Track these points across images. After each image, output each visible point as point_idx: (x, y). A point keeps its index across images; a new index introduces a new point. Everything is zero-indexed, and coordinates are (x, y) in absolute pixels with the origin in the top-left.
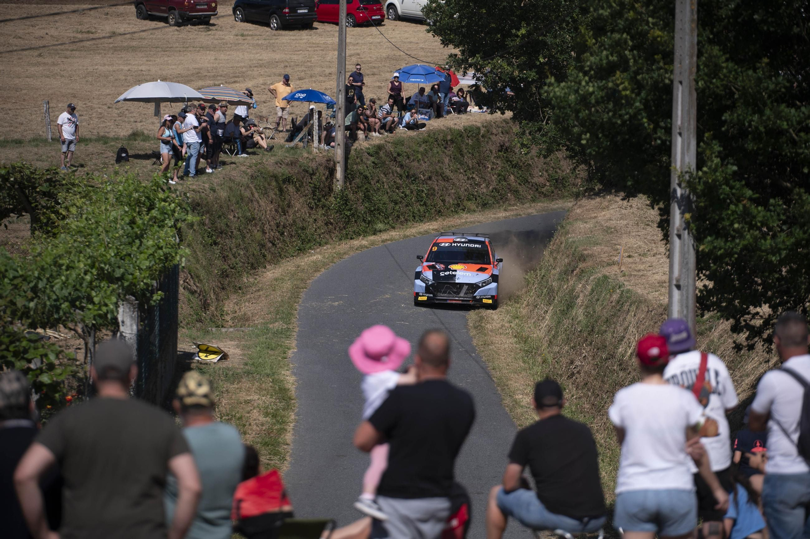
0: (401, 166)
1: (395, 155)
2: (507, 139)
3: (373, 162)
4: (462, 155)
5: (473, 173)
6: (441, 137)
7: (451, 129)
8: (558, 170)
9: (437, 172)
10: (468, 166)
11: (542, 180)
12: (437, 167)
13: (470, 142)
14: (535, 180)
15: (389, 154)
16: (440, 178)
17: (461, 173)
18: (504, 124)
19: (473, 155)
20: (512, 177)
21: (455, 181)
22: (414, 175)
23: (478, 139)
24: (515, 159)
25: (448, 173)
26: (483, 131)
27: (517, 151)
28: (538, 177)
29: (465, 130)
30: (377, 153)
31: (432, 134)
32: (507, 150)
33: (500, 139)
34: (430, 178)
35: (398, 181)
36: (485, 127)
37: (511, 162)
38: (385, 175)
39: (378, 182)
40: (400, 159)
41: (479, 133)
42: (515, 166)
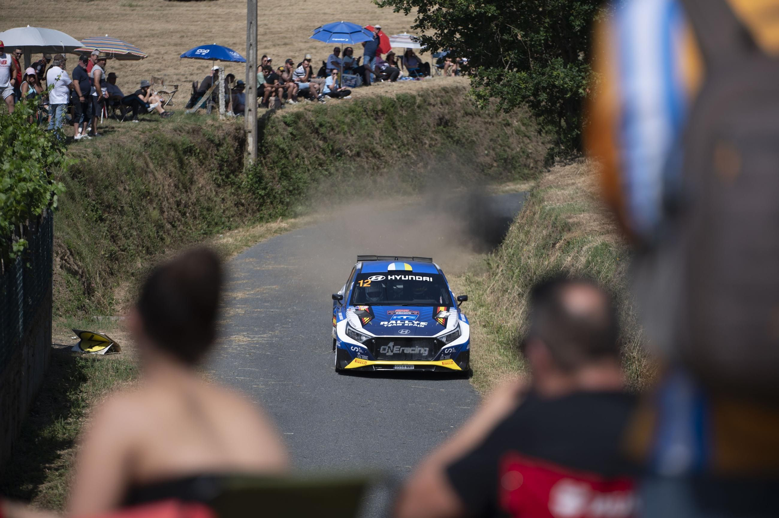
0: (325, 139)
1: (317, 126)
2: (446, 111)
3: (291, 134)
4: (395, 128)
5: (409, 149)
6: (370, 106)
7: (381, 98)
8: (507, 148)
9: (367, 147)
10: (402, 141)
11: (488, 160)
12: (367, 142)
13: (404, 114)
14: (481, 159)
15: (310, 124)
16: (370, 154)
17: (394, 149)
18: (443, 93)
19: (408, 128)
20: (454, 156)
21: (388, 158)
22: (339, 150)
23: (413, 111)
24: (456, 135)
25: (379, 149)
26: (419, 100)
27: (459, 125)
28: (484, 156)
29: (398, 99)
30: (295, 122)
31: (359, 102)
32: (446, 123)
33: (438, 110)
34: (358, 154)
35: (321, 156)
36: (421, 96)
37: (452, 137)
38: (306, 149)
39: (298, 156)
40: (322, 130)
41: (414, 103)
42: (457, 142)
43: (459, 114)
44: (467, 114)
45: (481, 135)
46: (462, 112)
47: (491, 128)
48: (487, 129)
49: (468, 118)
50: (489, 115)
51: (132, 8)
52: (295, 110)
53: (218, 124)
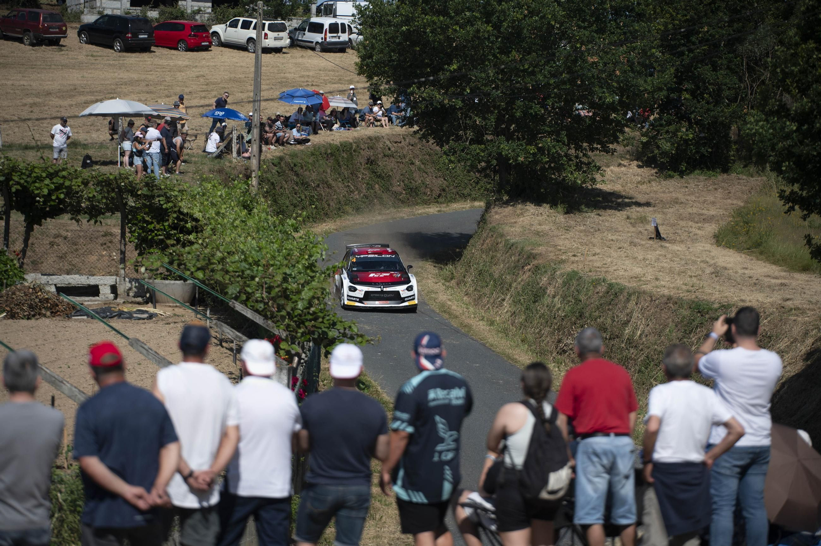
0: (297, 175)
1: (292, 165)
2: (372, 154)
3: (277, 171)
4: (339, 166)
5: (349, 182)
6: (323, 150)
7: (330, 144)
8: (412, 181)
9: (323, 181)
10: (345, 176)
11: (399, 189)
12: (323, 177)
13: (345, 156)
14: (395, 189)
15: (288, 164)
16: (325, 185)
17: (340, 182)
18: (369, 141)
19: (348, 166)
20: (377, 186)
21: (336, 188)
22: (307, 183)
23: (351, 153)
24: (379, 170)
25: (331, 182)
26: (354, 146)
27: (380, 164)
28: (397, 187)
29: (341, 145)
30: (279, 163)
31: (317, 148)
32: (372, 162)
33: (367, 153)
34: (318, 186)
35: (296, 188)
36: (356, 143)
37: (376, 173)
38: (286, 182)
39: (281, 188)
40: (296, 169)
41: (351, 148)
42: (379, 176)
43: (380, 156)
44: (385, 156)
45: (395, 171)
46: (382, 154)
47: (401, 166)
48: (398, 167)
49: (386, 159)
50: (400, 156)
51: (95, 58)
52: (278, 154)
53: (233, 166)
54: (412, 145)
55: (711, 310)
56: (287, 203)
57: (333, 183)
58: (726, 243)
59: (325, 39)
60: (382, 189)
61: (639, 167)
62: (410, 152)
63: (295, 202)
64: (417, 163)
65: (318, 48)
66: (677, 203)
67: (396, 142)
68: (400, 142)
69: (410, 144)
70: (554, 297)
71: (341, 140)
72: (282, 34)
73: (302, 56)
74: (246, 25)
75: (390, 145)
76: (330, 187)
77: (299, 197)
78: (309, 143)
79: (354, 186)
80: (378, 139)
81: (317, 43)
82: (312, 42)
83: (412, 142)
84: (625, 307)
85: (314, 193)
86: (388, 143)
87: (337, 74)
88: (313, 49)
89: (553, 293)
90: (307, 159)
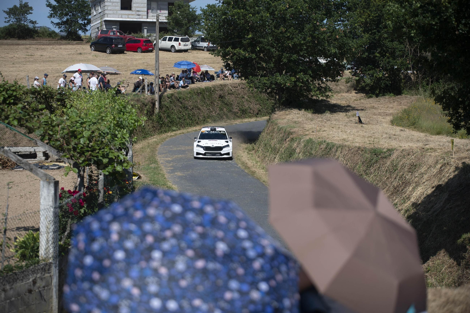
0: (181, 103)
1: (178, 98)
2: (222, 93)
3: (170, 101)
4: (205, 99)
5: (210, 107)
6: (196, 91)
7: (199, 88)
8: (243, 106)
9: (196, 106)
10: (207, 104)
11: (237, 110)
12: (196, 104)
13: (208, 94)
14: (234, 110)
15: (176, 98)
16: (197, 108)
17: (205, 107)
18: (220, 86)
19: (209, 99)
20: (225, 109)
21: (203, 110)
22: (186, 107)
23: (211, 93)
24: (226, 101)
25: (200, 106)
27: (226, 98)
29: (205, 88)
30: (171, 97)
31: (193, 90)
32: (222, 97)
33: (219, 93)
34: (193, 109)
35: (180, 109)
36: (213, 87)
37: (224, 102)
38: (175, 107)
39: (172, 109)
40: (180, 100)
41: (211, 90)
42: (226, 104)
43: (226, 94)
44: (229, 94)
45: (234, 101)
47: (238, 99)
48: (236, 99)
50: (237, 94)
52: (171, 93)
53: (145, 98)
54: (243, 89)
55: (382, 152)
56: (176, 117)
57: (201, 108)
58: (396, 124)
59: (209, 45)
60: (228, 111)
61: (356, 93)
62: (242, 92)
63: (180, 116)
64: (246, 97)
65: (205, 49)
66: (373, 108)
67: (235, 87)
68: (237, 87)
69: (242, 88)
70: (299, 153)
71: (206, 86)
72: (187, 43)
73: (197, 53)
74: (170, 40)
75: (231, 88)
76: (199, 109)
77: (182, 114)
78: (188, 88)
79: (213, 109)
80: (225, 85)
81: (205, 47)
82: (203, 47)
83: (243, 87)
84: (335, 155)
85: (191, 113)
86: (230, 87)
87: (213, 60)
88: (203, 50)
89: (299, 151)
90: (186, 95)
